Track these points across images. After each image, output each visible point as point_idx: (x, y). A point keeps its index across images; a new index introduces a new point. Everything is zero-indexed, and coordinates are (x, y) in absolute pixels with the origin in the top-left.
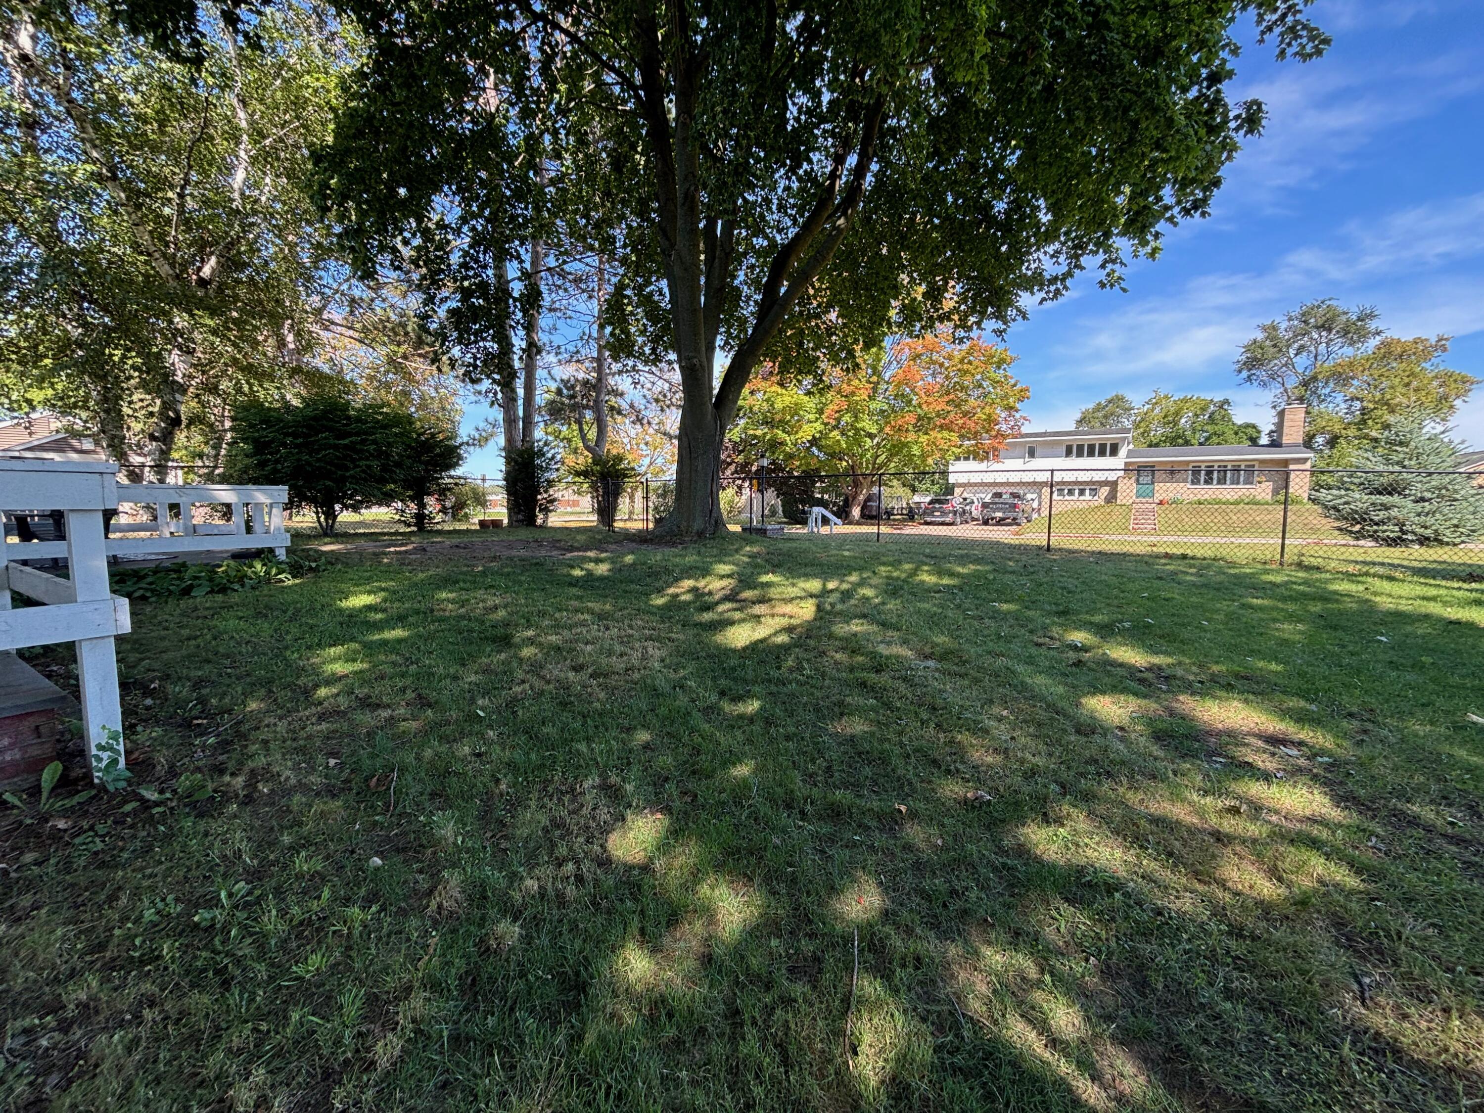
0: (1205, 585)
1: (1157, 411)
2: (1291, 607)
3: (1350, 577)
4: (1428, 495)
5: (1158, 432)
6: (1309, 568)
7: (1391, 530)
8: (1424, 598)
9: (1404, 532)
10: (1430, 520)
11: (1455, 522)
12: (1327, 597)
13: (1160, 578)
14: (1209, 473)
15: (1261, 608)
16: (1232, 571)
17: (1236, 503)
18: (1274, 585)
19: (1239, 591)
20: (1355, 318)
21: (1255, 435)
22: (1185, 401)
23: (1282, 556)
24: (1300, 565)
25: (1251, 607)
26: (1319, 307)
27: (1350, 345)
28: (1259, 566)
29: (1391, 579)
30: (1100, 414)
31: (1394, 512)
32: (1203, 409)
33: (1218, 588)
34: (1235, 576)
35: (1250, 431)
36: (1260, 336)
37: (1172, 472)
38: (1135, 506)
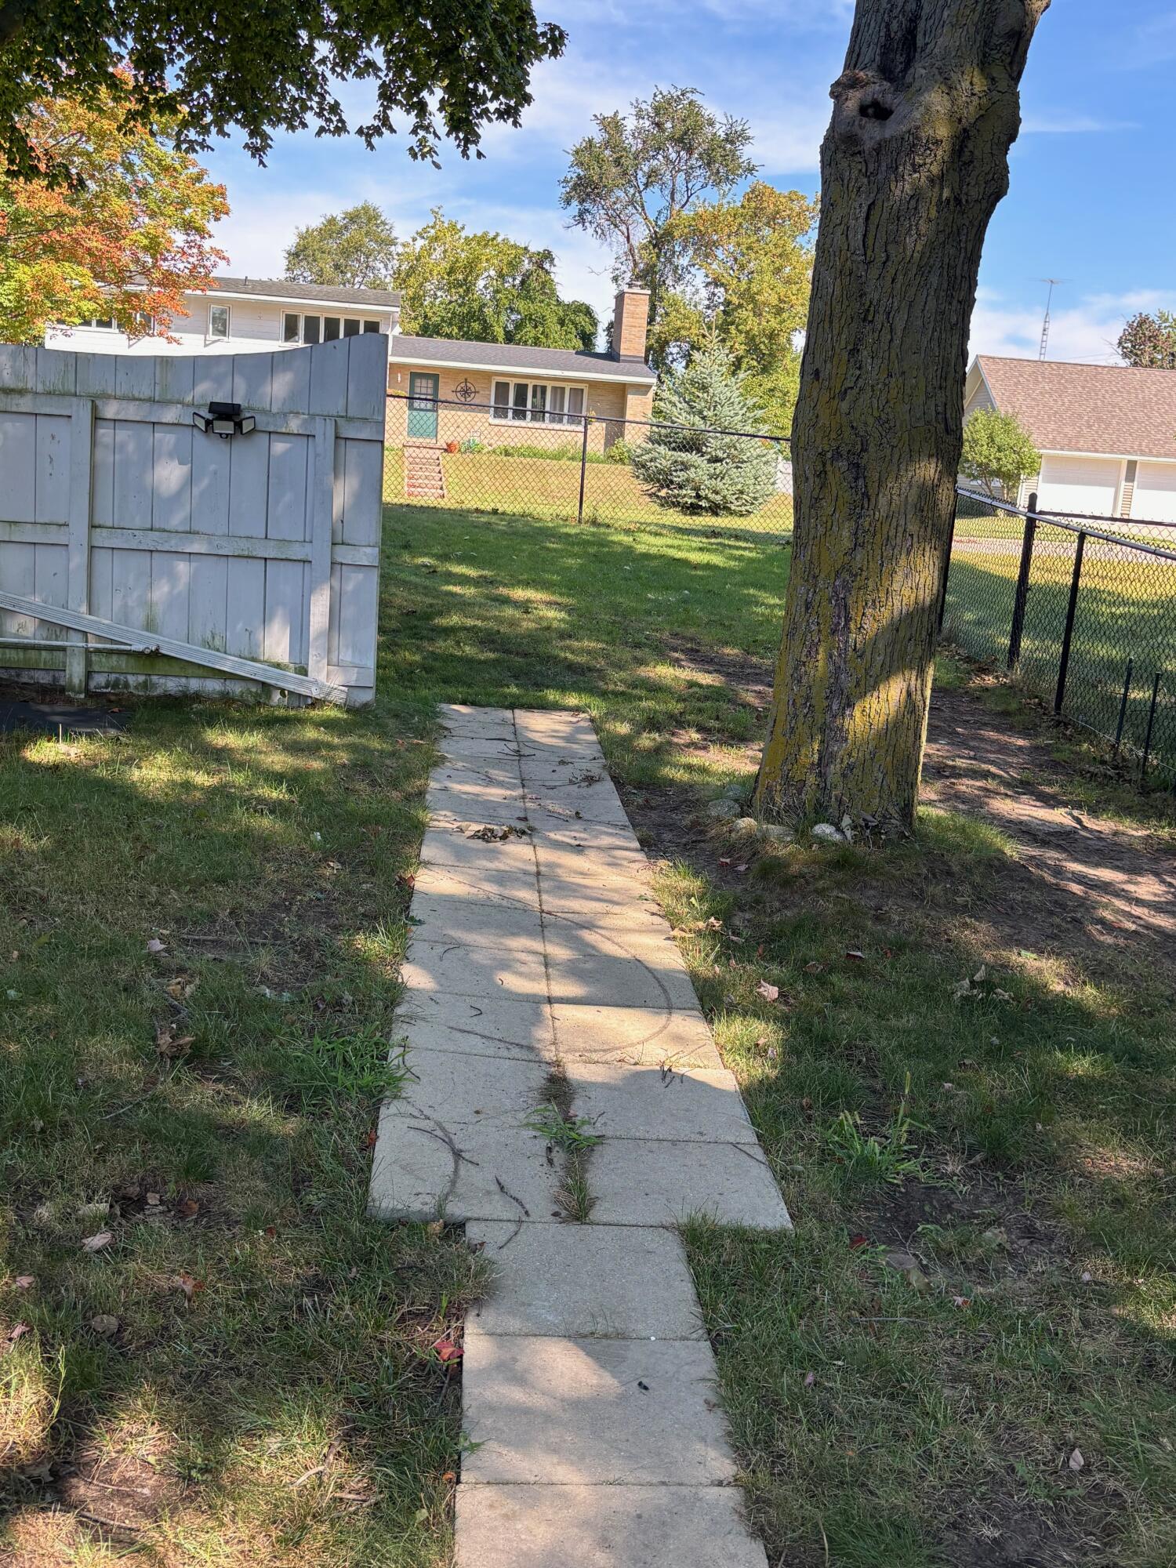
0: (514, 533)
1: (437, 254)
2: (576, 549)
3: (628, 532)
4: (720, 454)
5: (439, 301)
6: (599, 525)
7: (688, 495)
8: (667, 546)
9: (698, 497)
10: (720, 485)
11: (739, 487)
12: (603, 543)
13: (476, 527)
14: (521, 398)
15: (555, 550)
16: (537, 525)
17: (557, 457)
18: (568, 535)
19: (540, 538)
20: (722, 134)
21: (589, 329)
22: (485, 241)
23: (580, 513)
24: (594, 522)
25: (548, 549)
26: (678, 100)
27: (717, 184)
28: (561, 523)
29: (656, 534)
30: (332, 245)
31: (692, 473)
32: (513, 265)
33: (525, 535)
34: (540, 528)
35: (581, 319)
36: (598, 137)
37: (466, 392)
38: (408, 452)
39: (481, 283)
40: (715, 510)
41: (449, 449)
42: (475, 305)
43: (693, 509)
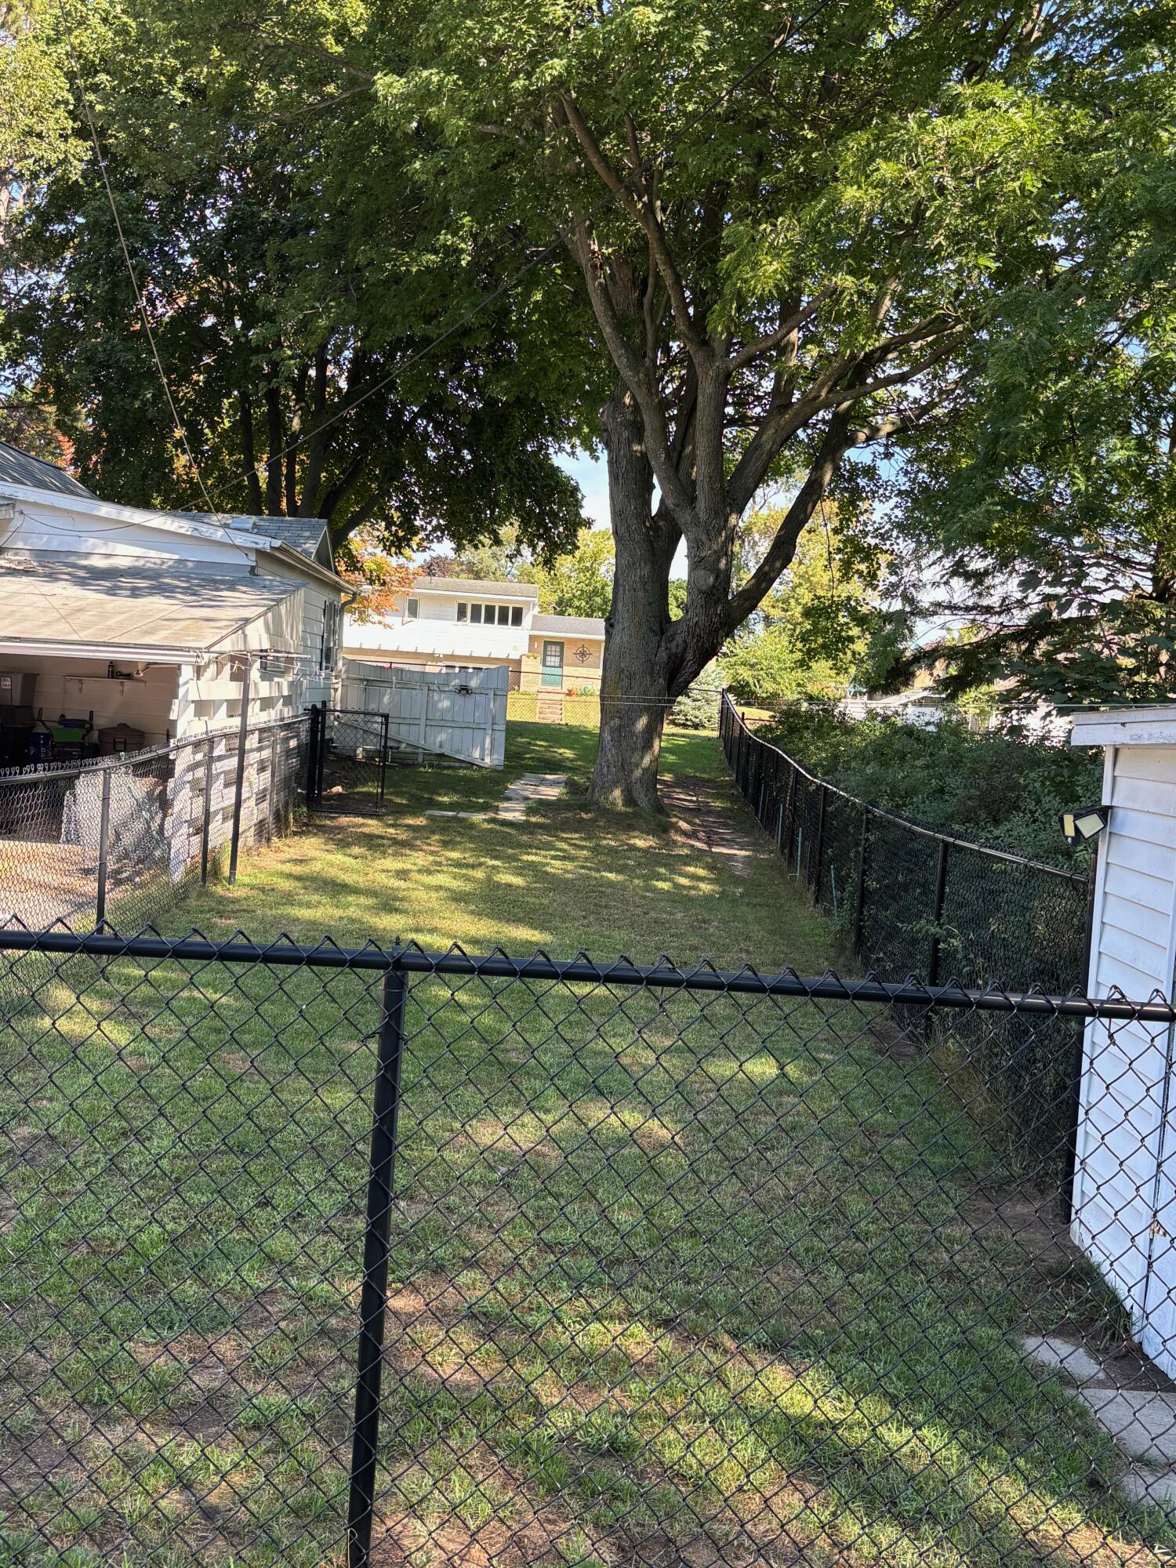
37: (583, 654)
38: (540, 696)
39: (603, 569)
40: (696, 726)
41: (570, 693)
42: (599, 585)
43: (685, 726)
